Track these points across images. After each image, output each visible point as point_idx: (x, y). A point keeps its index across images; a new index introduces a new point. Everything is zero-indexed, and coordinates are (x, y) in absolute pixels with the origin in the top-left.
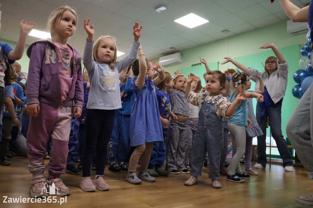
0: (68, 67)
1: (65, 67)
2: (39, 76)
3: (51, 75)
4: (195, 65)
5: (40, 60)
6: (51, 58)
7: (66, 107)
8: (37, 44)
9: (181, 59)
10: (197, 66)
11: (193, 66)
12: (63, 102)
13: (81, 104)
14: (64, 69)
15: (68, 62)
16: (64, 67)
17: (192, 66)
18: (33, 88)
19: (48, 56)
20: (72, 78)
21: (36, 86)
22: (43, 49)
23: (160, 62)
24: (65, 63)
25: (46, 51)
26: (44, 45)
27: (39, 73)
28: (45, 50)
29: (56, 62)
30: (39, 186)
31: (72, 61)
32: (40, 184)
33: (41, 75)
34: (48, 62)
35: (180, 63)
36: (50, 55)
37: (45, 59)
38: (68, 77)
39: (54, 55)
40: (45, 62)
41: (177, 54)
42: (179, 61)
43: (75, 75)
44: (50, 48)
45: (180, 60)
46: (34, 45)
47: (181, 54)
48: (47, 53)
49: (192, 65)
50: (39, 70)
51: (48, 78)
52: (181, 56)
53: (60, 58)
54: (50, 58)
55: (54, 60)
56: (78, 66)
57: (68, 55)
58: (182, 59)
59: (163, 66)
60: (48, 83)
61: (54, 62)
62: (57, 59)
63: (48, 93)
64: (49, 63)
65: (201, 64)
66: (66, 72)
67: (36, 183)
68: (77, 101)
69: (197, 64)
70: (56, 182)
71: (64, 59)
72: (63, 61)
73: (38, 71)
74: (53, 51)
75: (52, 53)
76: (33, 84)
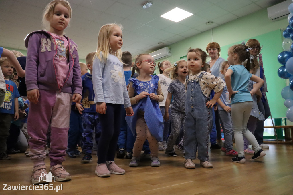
0: (64, 55)
1: (61, 54)
2: (36, 63)
3: (46, 62)
4: (183, 57)
5: (36, 49)
6: (47, 46)
7: (64, 93)
8: (34, 35)
12: (60, 88)
13: (80, 91)
14: (59, 56)
15: (63, 50)
16: (59, 54)
18: (31, 74)
19: (43, 45)
20: (68, 65)
21: (33, 73)
22: (39, 38)
24: (60, 50)
25: (42, 40)
26: (39, 34)
27: (35, 61)
28: (40, 39)
29: (51, 50)
30: (40, 173)
31: (67, 50)
32: (41, 171)
33: (38, 62)
34: (43, 50)
36: (45, 44)
37: (41, 48)
38: (64, 64)
39: (50, 43)
40: (41, 51)
41: (166, 48)
42: (168, 55)
43: (72, 62)
44: (46, 37)
46: (31, 36)
47: (169, 48)
48: (43, 42)
50: (36, 58)
51: (43, 65)
52: (169, 50)
53: (55, 45)
54: (45, 46)
55: (50, 48)
56: (74, 55)
57: (63, 44)
58: (170, 52)
60: (44, 70)
61: (49, 50)
62: (52, 47)
63: (44, 79)
64: (45, 51)
66: (61, 59)
67: (37, 170)
68: (76, 88)
70: (57, 168)
71: (59, 47)
72: (58, 48)
73: (34, 59)
74: (48, 40)
75: (47, 42)
76: (31, 71)
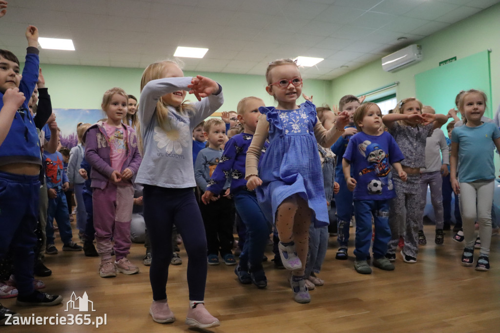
4: (445, 62)
9: (419, 55)
10: (449, 64)
11: (442, 65)
17: (440, 65)
23: (383, 64)
30: (107, 267)
35: (419, 62)
36: (100, 139)
41: (411, 46)
42: (416, 58)
45: (418, 57)
47: (418, 46)
49: (440, 63)
52: (418, 49)
54: (101, 142)
55: (104, 144)
59: (389, 71)
65: (456, 60)
67: (104, 264)
69: (449, 60)
